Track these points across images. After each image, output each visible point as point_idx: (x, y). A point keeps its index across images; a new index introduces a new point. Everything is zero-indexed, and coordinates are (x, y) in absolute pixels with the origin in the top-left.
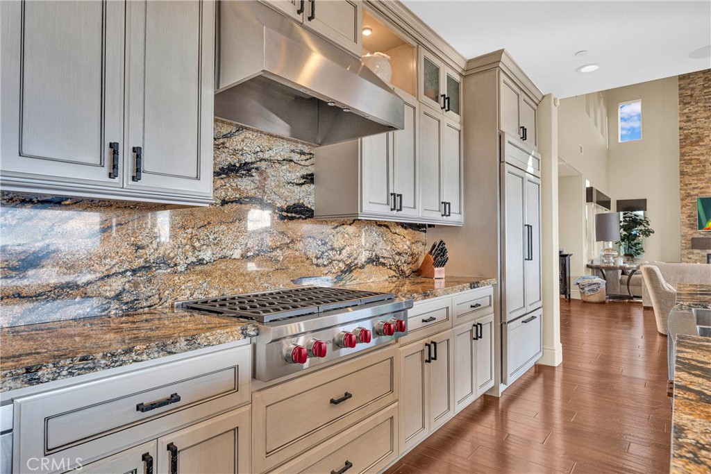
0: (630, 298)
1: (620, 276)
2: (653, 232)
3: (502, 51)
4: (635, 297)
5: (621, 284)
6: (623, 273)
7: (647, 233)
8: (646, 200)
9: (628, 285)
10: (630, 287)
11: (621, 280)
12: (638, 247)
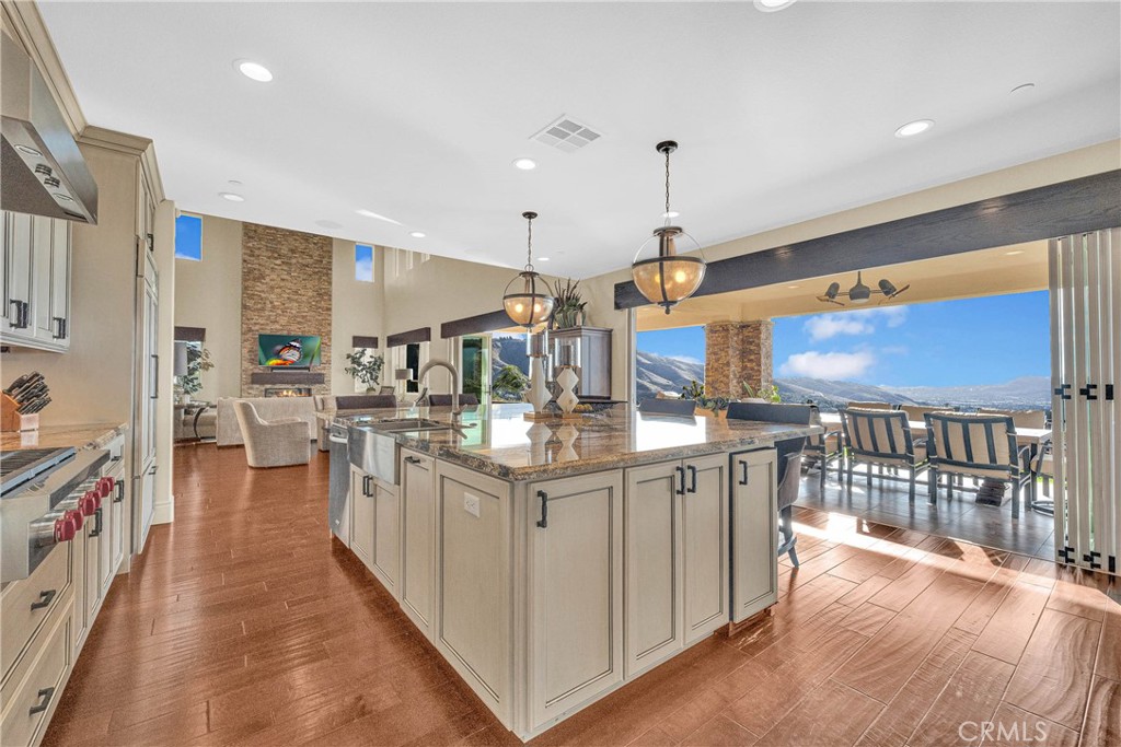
0: (197, 439)
1: (183, 417)
2: (212, 366)
3: (151, 141)
4: (203, 438)
5: (184, 425)
6: (187, 412)
7: (206, 366)
8: (204, 330)
9: (195, 425)
10: (197, 428)
11: (184, 421)
12: (196, 382)
